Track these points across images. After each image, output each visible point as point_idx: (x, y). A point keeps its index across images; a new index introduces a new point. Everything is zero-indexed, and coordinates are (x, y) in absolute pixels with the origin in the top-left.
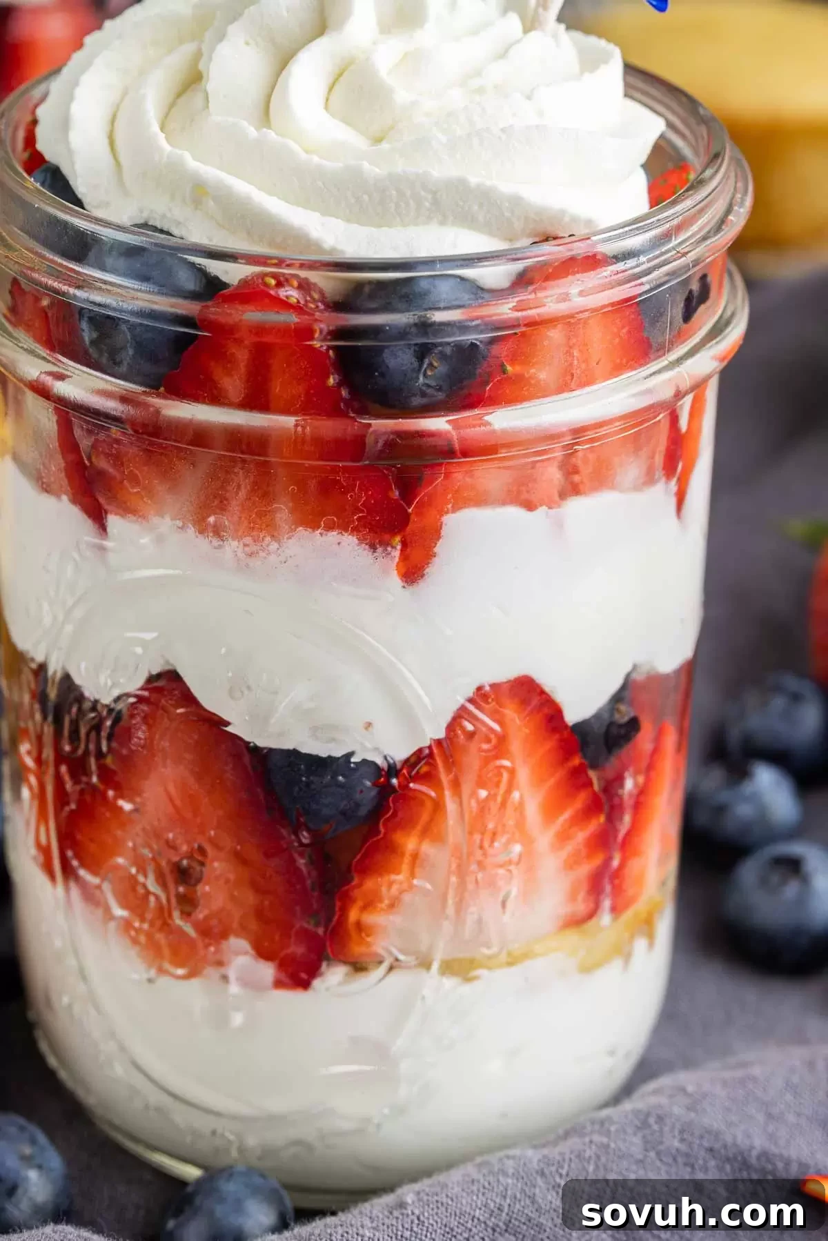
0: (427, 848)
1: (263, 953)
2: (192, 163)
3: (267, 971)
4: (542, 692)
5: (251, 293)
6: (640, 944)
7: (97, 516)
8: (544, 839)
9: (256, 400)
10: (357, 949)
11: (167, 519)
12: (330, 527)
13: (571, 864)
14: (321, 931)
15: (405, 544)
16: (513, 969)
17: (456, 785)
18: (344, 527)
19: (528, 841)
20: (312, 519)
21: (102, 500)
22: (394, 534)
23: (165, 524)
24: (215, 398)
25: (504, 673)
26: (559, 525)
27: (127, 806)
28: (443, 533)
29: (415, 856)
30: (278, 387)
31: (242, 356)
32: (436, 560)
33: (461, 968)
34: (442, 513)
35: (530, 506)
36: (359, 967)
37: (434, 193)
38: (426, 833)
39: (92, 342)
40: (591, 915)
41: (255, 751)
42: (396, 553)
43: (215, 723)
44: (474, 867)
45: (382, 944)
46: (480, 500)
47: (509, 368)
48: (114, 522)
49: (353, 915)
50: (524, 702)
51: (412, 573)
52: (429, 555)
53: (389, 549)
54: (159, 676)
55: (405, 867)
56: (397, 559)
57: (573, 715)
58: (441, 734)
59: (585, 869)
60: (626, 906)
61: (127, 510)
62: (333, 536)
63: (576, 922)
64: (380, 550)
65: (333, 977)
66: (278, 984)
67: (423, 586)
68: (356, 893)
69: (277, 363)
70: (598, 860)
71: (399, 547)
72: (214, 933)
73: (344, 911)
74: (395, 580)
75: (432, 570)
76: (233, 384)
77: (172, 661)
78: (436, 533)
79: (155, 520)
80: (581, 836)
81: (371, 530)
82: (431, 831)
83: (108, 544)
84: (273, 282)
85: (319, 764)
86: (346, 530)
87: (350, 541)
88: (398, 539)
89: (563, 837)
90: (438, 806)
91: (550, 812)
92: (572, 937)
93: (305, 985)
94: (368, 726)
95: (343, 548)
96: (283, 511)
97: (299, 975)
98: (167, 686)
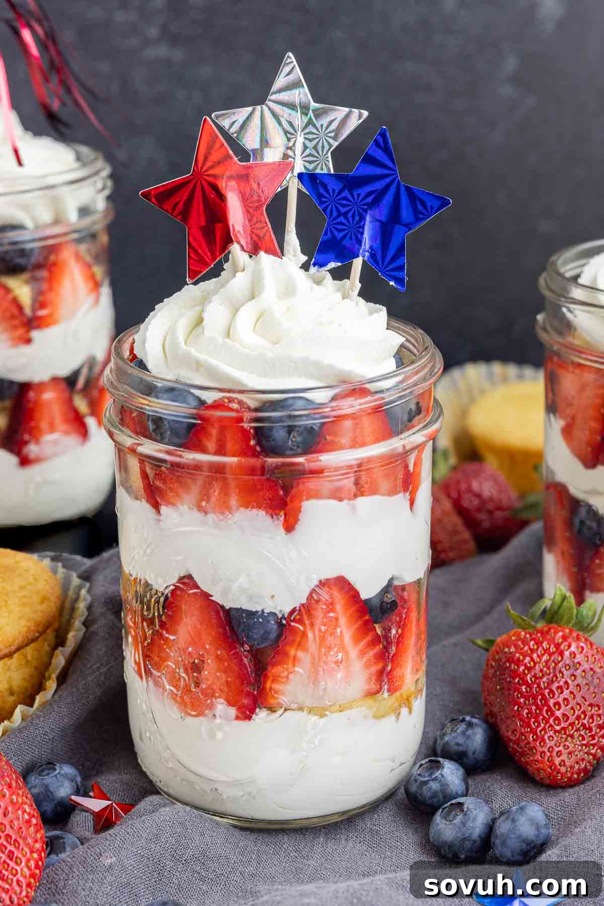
0: (300, 654)
1: (230, 703)
2: (194, 352)
3: (233, 712)
4: (349, 584)
5: (218, 405)
6: (404, 711)
7: (156, 506)
8: (353, 652)
9: (220, 451)
10: (272, 701)
11: (185, 506)
12: (253, 507)
13: (367, 666)
14: (255, 692)
15: (285, 515)
16: (342, 713)
17: (312, 625)
18: (259, 507)
19: (346, 653)
20: (247, 504)
21: (158, 499)
22: (280, 510)
23: (185, 508)
24: (204, 451)
25: (332, 574)
26: (354, 508)
27: (172, 638)
28: (302, 510)
29: (295, 658)
30: (229, 446)
31: (214, 432)
32: (299, 522)
33: (320, 712)
34: (301, 501)
35: (341, 500)
36: (272, 710)
37: (296, 363)
38: (299, 646)
39: (154, 430)
40: (378, 692)
41: (224, 609)
42: (282, 519)
43: (206, 596)
44: (322, 664)
45: (284, 699)
46: (317, 496)
47: (328, 437)
48: (164, 509)
49: (268, 685)
50: (341, 589)
51: (289, 527)
52: (296, 520)
53: (279, 516)
54: (184, 577)
55: (290, 662)
56: (283, 521)
57: (364, 596)
58: (304, 601)
59: (375, 669)
60: (396, 690)
61: (169, 503)
62: (255, 511)
63: (372, 694)
64: (275, 517)
65: (261, 715)
66: (237, 718)
67: (294, 533)
68: (270, 675)
69: (229, 435)
70: (380, 666)
71: (283, 516)
72: (210, 694)
73: (265, 682)
74: (282, 531)
75: (298, 527)
76: (211, 445)
77: (189, 570)
78: (298, 510)
79: (180, 507)
80: (371, 653)
81: (272, 508)
82: (301, 646)
83: (161, 518)
84: (227, 400)
85: (251, 614)
86: (260, 508)
87: (262, 513)
88: (282, 513)
89: (362, 653)
90: (304, 634)
91: (356, 640)
92: (370, 701)
93: (249, 718)
94: (273, 597)
95: (259, 517)
96: (233, 501)
97: (246, 713)
98: (187, 581)
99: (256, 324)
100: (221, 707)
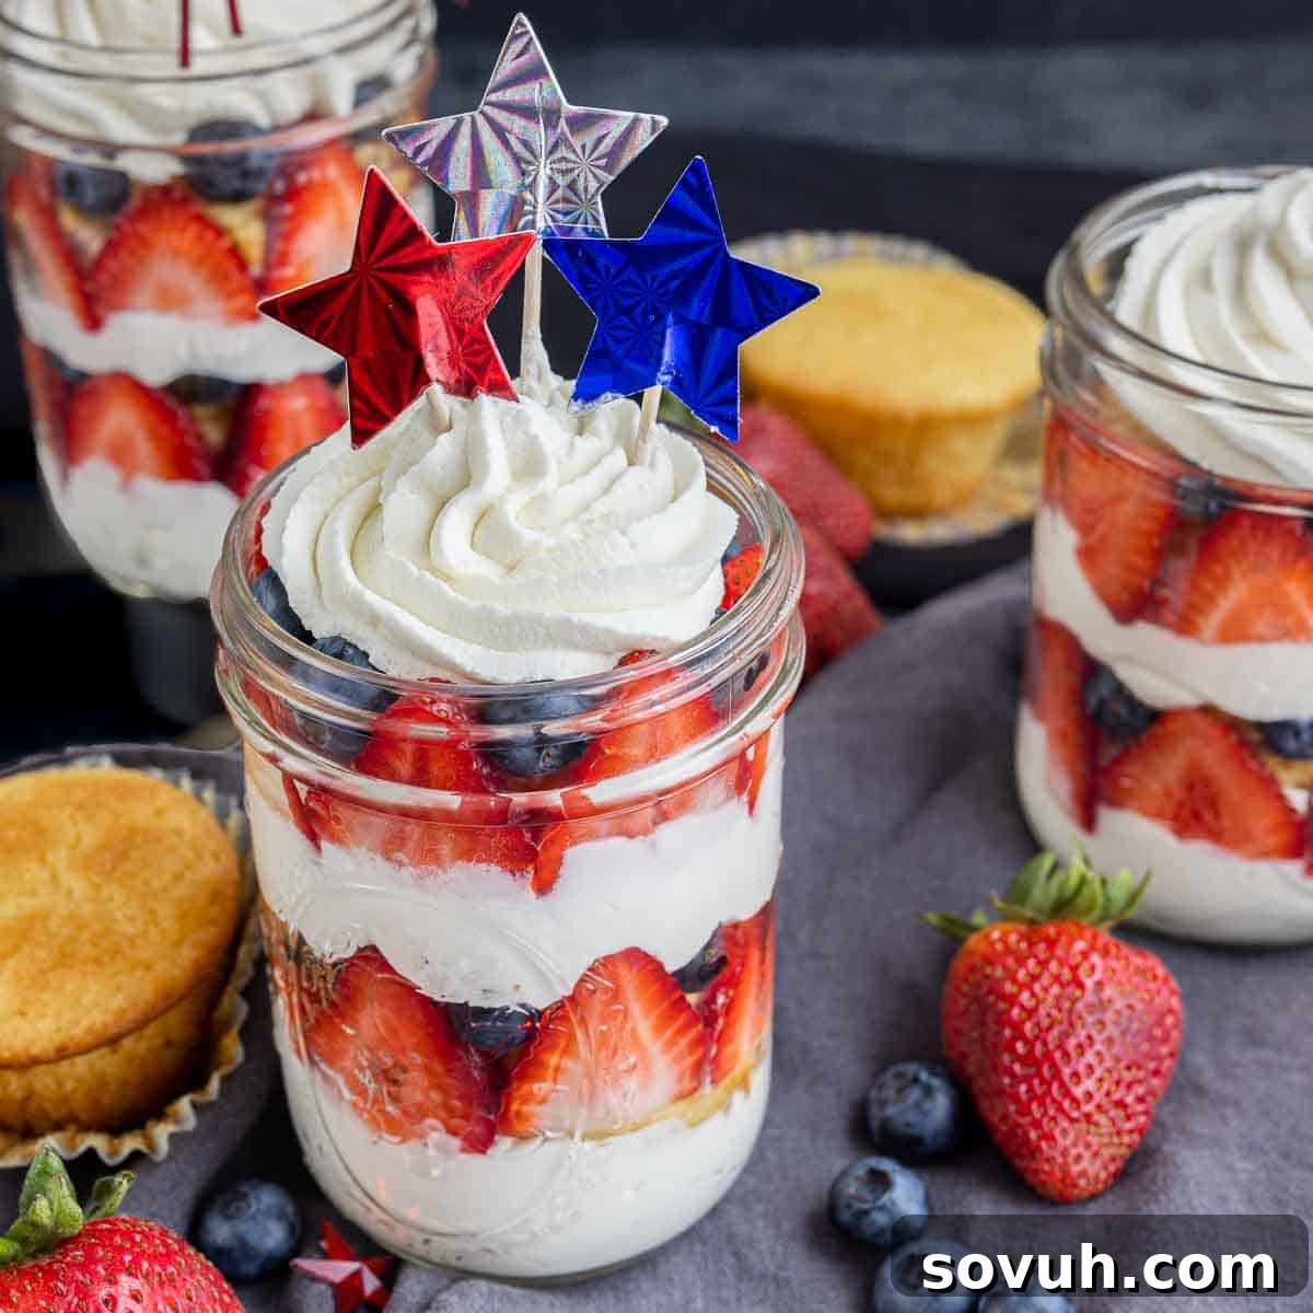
0: (567, 1063)
1: (452, 1131)
2: (371, 599)
3: (456, 1143)
4: (646, 955)
5: (412, 710)
6: (738, 1097)
7: (313, 837)
8: (654, 1047)
9: (421, 780)
10: (520, 1127)
11: (363, 849)
12: (479, 861)
13: (677, 1060)
14: (492, 1117)
15: (536, 870)
16: (637, 1134)
17: (583, 1021)
18: (489, 860)
19: (644, 1055)
20: (467, 854)
21: (317, 829)
22: (528, 864)
23: (362, 852)
24: (393, 777)
26: (653, 845)
27: (349, 1031)
28: (564, 861)
29: (557, 1069)
31: (408, 751)
32: (560, 880)
33: (598, 1136)
34: (563, 848)
35: (630, 835)
36: (524, 1138)
37: (547, 628)
38: (566, 1052)
40: (695, 1090)
41: (435, 1004)
42: (530, 876)
43: (409, 989)
44: (602, 1072)
45: (536, 1126)
47: (607, 751)
48: (325, 845)
49: (515, 1106)
50: (633, 964)
51: (543, 887)
52: (555, 876)
53: (525, 873)
54: (366, 948)
55: (550, 1073)
56: (531, 880)
57: (670, 967)
58: (568, 993)
59: (691, 1060)
60: (726, 1074)
61: (336, 839)
62: (483, 866)
63: (682, 1096)
64: (518, 875)
65: (504, 1144)
66: (463, 1150)
67: (551, 895)
68: (516, 1094)
69: (434, 758)
70: (700, 1052)
71: (533, 872)
72: (416, 1115)
73: (508, 1105)
74: (531, 894)
75: (557, 886)
76: (404, 767)
77: (372, 939)
78: (559, 861)
79: (355, 849)
80: (684, 1042)
81: (512, 862)
82: (568, 1051)
83: (323, 861)
84: (428, 700)
85: (483, 1013)
86: (492, 863)
87: (495, 869)
88: (530, 869)
89: (670, 1044)
90: (572, 1038)
91: (659, 1029)
92: (682, 1106)
93: (483, 1151)
94: (517, 987)
95: (493, 875)
96: (445, 849)
97: (480, 1144)
98: (370, 956)
99: (476, 525)
100: (437, 1135)
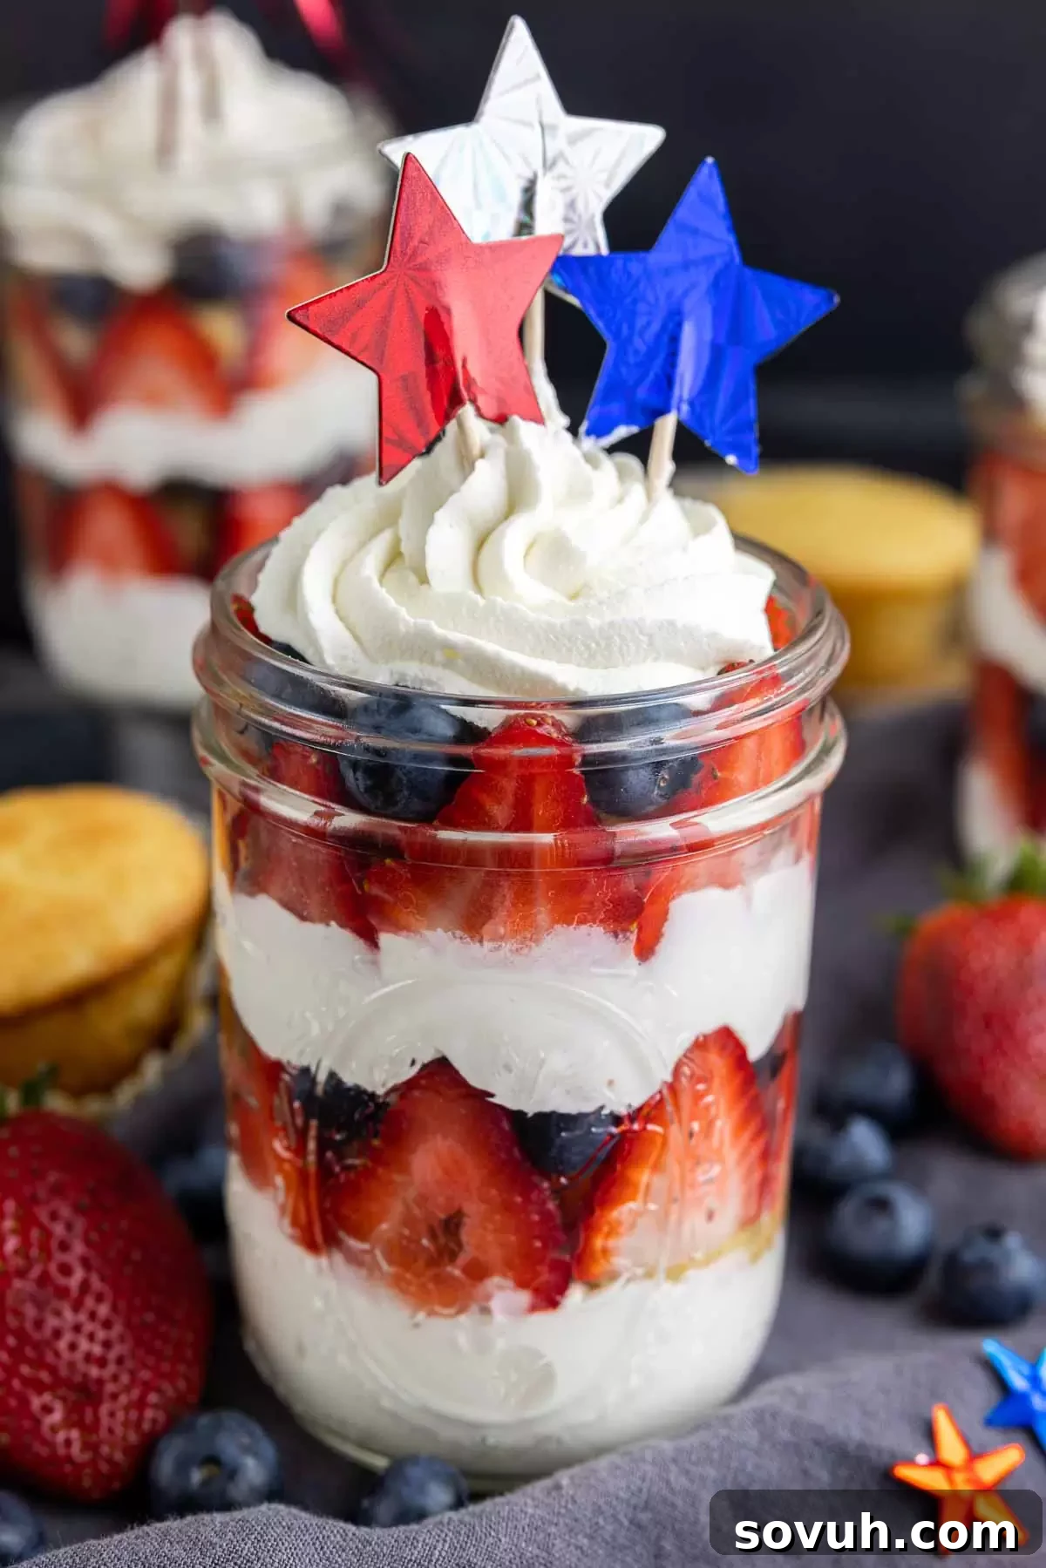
0: (656, 1179)
1: (522, 1284)
2: (439, 631)
3: (524, 1298)
4: (734, 1038)
5: (514, 732)
7: (369, 936)
8: (732, 1159)
9: (522, 822)
10: (599, 1268)
11: (440, 931)
12: (582, 922)
13: (748, 1175)
14: (567, 1258)
15: (640, 929)
18: (593, 920)
19: (722, 1162)
20: (567, 917)
21: (374, 922)
22: (631, 923)
23: (438, 936)
24: (486, 824)
25: (709, 1025)
26: (749, 899)
27: (397, 1178)
28: (669, 915)
29: (648, 1188)
30: (540, 811)
31: (509, 785)
32: (664, 938)
33: (676, 1272)
34: (670, 899)
35: (727, 885)
36: (593, 1285)
37: (651, 637)
38: (657, 1168)
39: (368, 790)
40: (758, 1215)
41: (517, 1116)
42: (633, 937)
45: (619, 1261)
46: (692, 886)
47: (719, 774)
48: (385, 939)
49: (598, 1243)
50: (723, 1048)
51: (645, 951)
52: (657, 936)
53: (628, 934)
55: (640, 1196)
56: (634, 942)
57: (753, 1054)
58: (668, 1079)
61: (397, 927)
62: (584, 928)
63: (749, 1222)
64: (620, 936)
65: (576, 1295)
66: (534, 1308)
67: (657, 961)
68: (599, 1224)
69: (539, 788)
70: (763, 1168)
71: (636, 932)
72: (478, 1272)
73: (588, 1240)
74: (632, 959)
75: (661, 947)
76: (500, 812)
77: (441, 1049)
78: (663, 917)
79: (428, 934)
81: (615, 921)
82: (659, 1164)
83: (382, 956)
84: (535, 722)
86: (595, 923)
87: (597, 931)
88: (635, 925)
89: (745, 1153)
90: (666, 1141)
91: (737, 1133)
92: (747, 1235)
93: (553, 1304)
94: (611, 1083)
95: (593, 938)
96: (542, 914)
97: (549, 1298)
98: (440, 1072)
99: (527, 553)
100: (505, 1293)
